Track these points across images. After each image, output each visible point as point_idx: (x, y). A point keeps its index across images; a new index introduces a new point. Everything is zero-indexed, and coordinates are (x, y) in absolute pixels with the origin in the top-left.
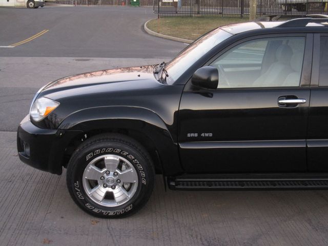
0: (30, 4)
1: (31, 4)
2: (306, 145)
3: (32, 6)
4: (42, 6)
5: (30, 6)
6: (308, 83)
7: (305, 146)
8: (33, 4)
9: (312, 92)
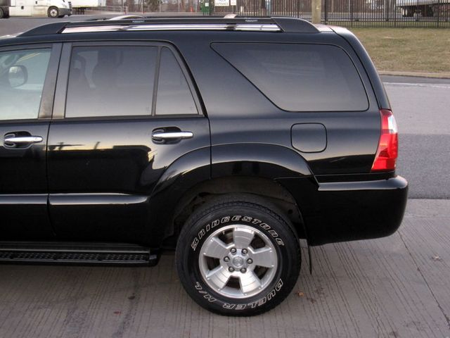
0: (51, 12)
1: (53, 13)
2: (48, 202)
3: (55, 15)
4: (69, 15)
5: (52, 15)
6: (50, 114)
7: (46, 203)
8: (56, 12)
9: (51, 126)
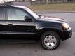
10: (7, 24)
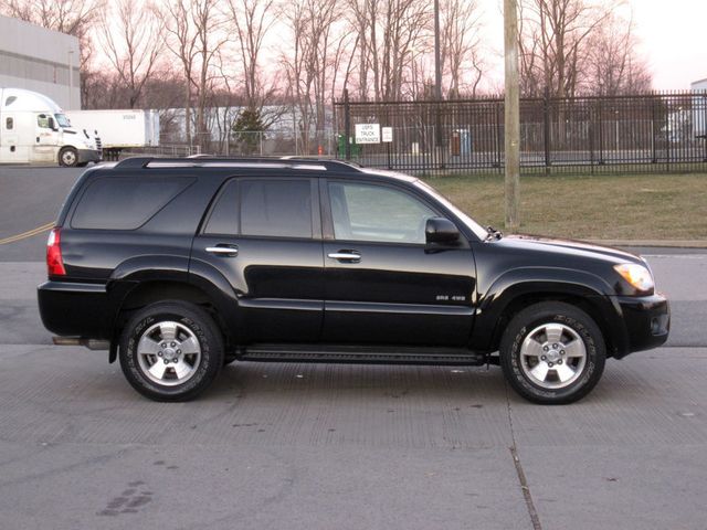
10: (331, 260)
